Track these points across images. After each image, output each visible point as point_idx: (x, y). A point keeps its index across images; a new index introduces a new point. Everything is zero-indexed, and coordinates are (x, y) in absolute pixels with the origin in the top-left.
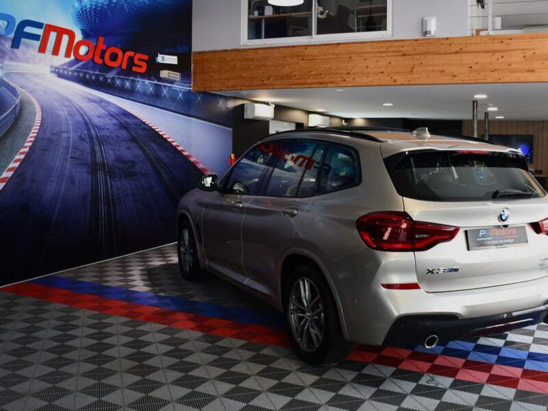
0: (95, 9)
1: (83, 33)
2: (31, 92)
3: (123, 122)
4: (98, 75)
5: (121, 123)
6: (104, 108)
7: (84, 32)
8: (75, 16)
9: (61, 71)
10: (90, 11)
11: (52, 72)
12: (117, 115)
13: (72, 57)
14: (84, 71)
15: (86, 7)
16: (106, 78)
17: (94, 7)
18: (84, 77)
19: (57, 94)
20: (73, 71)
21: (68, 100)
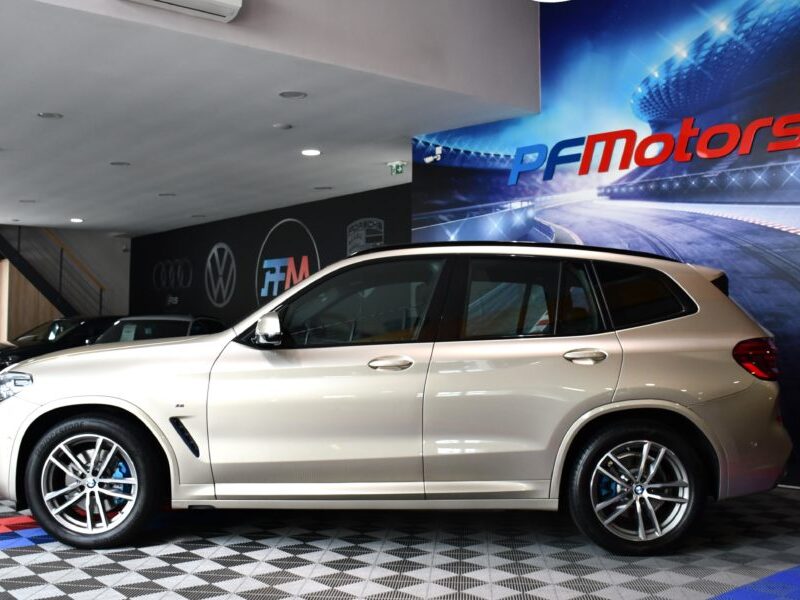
0: (677, 81)
1: (652, 127)
2: (571, 226)
3: (747, 245)
4: (685, 178)
5: (741, 247)
6: (700, 228)
7: (654, 124)
8: (638, 107)
9: (616, 190)
10: (667, 88)
11: (600, 195)
12: (732, 235)
13: (633, 166)
14: (658, 179)
15: (657, 85)
16: (706, 179)
17: (673, 79)
18: (658, 188)
19: (609, 221)
20: (637, 185)
21: (628, 227)
